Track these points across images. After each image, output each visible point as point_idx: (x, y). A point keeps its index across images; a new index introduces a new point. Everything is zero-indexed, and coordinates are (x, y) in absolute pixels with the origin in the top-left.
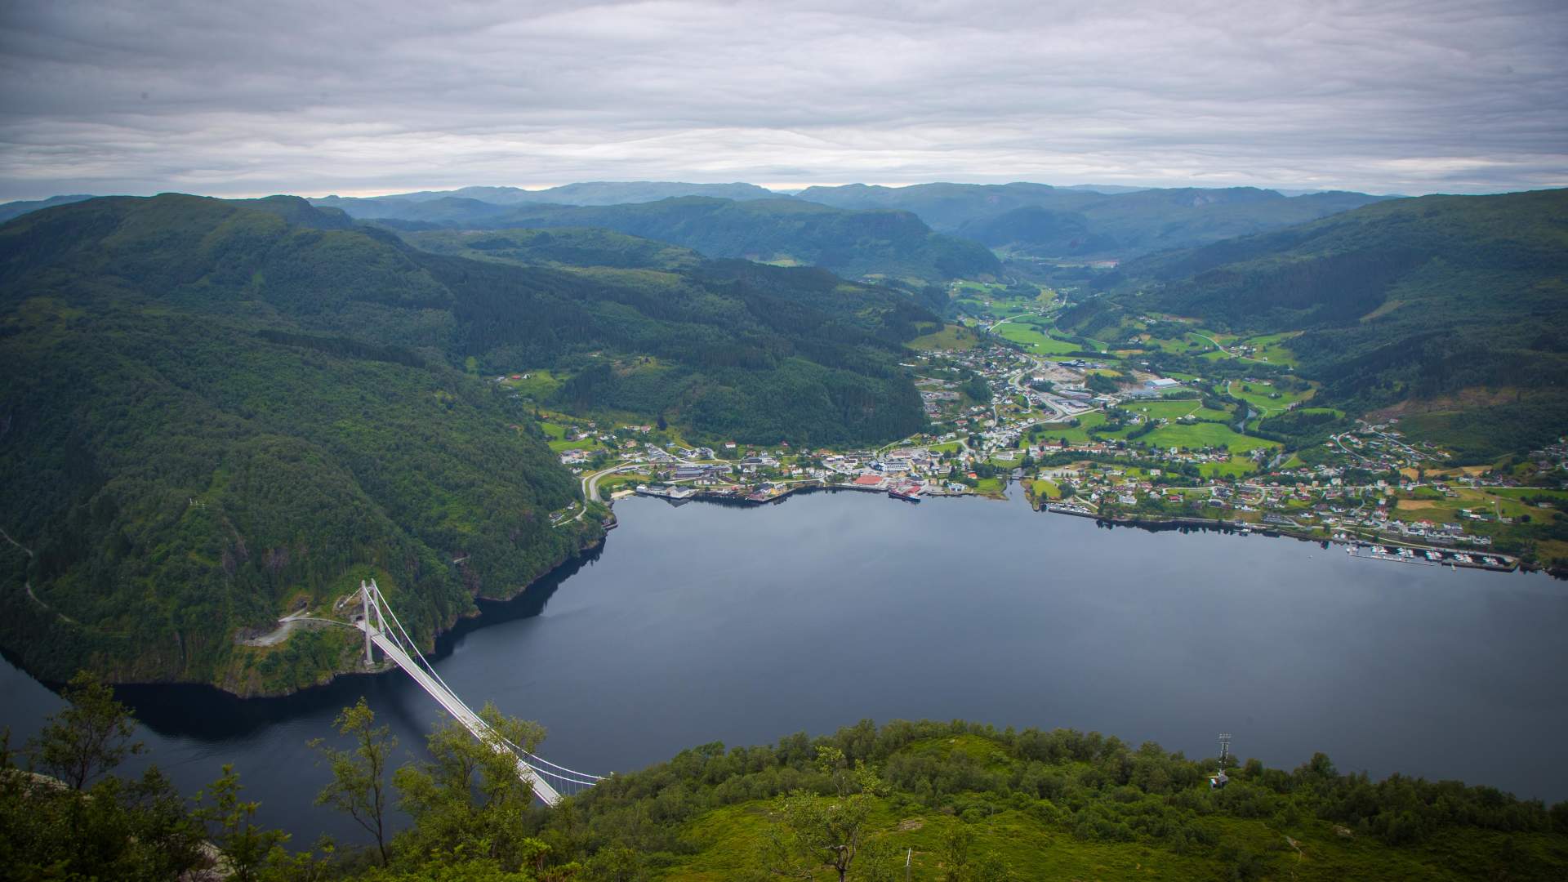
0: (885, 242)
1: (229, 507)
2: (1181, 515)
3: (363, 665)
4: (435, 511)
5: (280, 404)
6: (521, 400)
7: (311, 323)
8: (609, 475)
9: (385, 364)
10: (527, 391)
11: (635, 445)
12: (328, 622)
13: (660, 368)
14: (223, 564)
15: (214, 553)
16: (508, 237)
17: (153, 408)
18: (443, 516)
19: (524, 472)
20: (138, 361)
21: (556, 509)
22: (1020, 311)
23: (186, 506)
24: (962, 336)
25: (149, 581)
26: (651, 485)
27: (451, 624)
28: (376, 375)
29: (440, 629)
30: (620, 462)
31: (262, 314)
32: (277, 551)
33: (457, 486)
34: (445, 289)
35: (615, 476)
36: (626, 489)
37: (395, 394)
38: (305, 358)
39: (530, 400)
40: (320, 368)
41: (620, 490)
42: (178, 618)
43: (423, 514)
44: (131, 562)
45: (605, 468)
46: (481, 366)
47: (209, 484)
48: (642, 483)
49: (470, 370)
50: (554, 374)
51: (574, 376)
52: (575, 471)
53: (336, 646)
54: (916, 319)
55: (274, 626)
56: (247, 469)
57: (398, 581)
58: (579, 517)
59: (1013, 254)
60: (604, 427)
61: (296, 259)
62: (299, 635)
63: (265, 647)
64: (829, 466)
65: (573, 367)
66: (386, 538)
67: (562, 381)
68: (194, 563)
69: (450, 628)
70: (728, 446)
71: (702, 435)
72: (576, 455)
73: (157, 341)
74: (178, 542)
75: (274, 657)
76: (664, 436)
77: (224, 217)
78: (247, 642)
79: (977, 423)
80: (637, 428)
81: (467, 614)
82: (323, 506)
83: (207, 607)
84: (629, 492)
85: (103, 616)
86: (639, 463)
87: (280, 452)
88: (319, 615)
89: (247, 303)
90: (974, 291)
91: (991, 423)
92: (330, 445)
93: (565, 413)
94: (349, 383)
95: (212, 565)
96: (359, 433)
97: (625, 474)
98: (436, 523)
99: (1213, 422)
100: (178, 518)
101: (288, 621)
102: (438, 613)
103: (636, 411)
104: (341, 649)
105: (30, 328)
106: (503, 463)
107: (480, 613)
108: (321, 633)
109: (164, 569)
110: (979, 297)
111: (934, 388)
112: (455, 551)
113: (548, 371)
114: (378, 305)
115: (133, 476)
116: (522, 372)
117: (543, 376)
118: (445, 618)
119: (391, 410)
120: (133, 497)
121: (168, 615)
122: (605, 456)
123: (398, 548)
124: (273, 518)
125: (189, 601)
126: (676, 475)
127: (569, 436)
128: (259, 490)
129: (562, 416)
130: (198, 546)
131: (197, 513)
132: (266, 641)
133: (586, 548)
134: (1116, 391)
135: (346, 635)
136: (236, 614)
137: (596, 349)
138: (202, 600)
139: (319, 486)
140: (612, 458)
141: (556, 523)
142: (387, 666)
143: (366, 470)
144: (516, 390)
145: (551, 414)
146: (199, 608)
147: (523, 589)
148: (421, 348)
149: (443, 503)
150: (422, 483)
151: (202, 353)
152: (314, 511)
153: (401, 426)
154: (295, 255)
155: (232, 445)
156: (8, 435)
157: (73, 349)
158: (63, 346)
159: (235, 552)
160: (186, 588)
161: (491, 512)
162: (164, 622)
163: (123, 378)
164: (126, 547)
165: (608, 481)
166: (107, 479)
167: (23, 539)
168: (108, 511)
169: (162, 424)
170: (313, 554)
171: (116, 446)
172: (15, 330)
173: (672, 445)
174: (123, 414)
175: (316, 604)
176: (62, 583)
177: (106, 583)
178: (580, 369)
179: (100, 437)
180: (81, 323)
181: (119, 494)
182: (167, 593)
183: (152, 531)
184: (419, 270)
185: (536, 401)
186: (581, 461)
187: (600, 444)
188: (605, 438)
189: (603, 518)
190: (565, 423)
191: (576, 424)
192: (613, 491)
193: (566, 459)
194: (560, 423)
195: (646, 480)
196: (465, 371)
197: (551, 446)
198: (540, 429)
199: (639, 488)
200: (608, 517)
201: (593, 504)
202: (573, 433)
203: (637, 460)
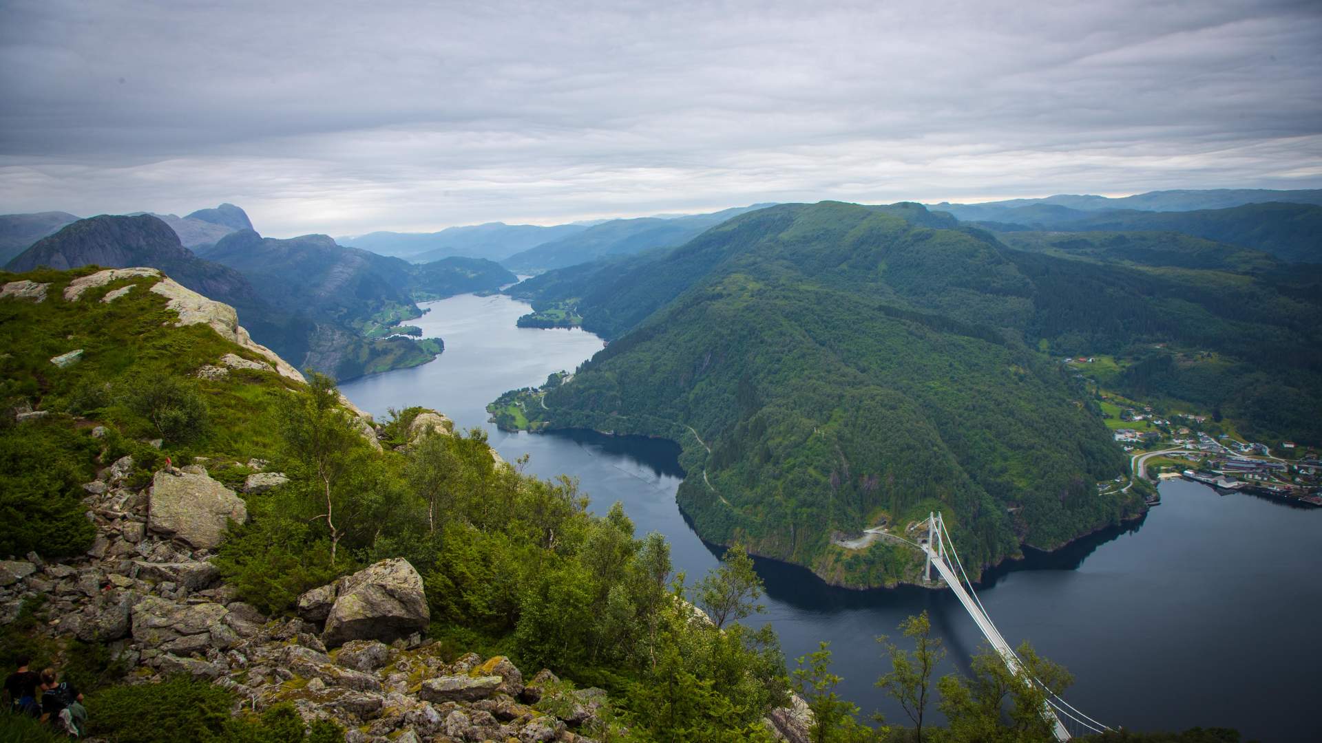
1: (841, 438)
3: (921, 580)
4: (998, 465)
5: (888, 363)
6: (1084, 380)
7: (918, 302)
8: (1158, 456)
9: (972, 339)
10: (1091, 373)
11: (1187, 432)
12: (900, 540)
13: (1222, 363)
14: (831, 480)
15: (825, 471)
16: (1088, 238)
17: (799, 358)
18: (1004, 471)
19: (1079, 444)
20: (793, 322)
21: (1104, 480)
23: (811, 432)
25: (779, 483)
26: (1197, 472)
27: (997, 562)
28: (963, 347)
29: (988, 564)
30: (1170, 446)
31: (883, 293)
32: (870, 477)
33: (1019, 447)
34: (1028, 280)
35: (1164, 458)
36: (1173, 472)
37: (977, 364)
38: (911, 329)
39: (1093, 381)
40: (921, 338)
41: (1167, 471)
42: (794, 514)
43: (987, 466)
44: (769, 467)
45: (1156, 450)
46: (1052, 348)
47: (829, 418)
48: (1190, 468)
49: (1041, 350)
50: (1117, 360)
51: (1137, 363)
52: (1126, 449)
53: (903, 560)
55: (860, 535)
56: (857, 411)
57: (959, 518)
58: (1124, 490)
60: (1159, 413)
61: (912, 251)
62: (877, 545)
63: (851, 549)
65: (1136, 355)
66: (954, 481)
67: (1124, 367)
68: (811, 476)
69: (996, 564)
70: (1286, 446)
71: (1258, 432)
72: (1129, 435)
73: (807, 309)
74: (801, 459)
75: (856, 558)
76: (1218, 427)
77: (863, 219)
78: (838, 542)
80: (1191, 417)
81: (1013, 556)
82: (909, 447)
84: (1176, 474)
85: (746, 503)
86: (1189, 449)
87: (883, 401)
88: (894, 532)
89: (872, 284)
92: (921, 400)
93: (1123, 396)
94: (942, 352)
95: (823, 480)
96: (944, 393)
97: (1175, 458)
98: (997, 475)
100: (805, 441)
101: (871, 533)
102: (988, 550)
103: (1191, 401)
104: (906, 563)
105: (730, 295)
106: (1062, 433)
107: (1023, 557)
108: (894, 547)
109: (790, 477)
112: (1010, 501)
113: (1112, 357)
114: (972, 291)
115: (779, 406)
116: (1088, 356)
117: (1107, 362)
118: (993, 556)
119: (973, 377)
120: (777, 420)
121: (789, 511)
122: (1157, 439)
123: (963, 490)
124: (871, 451)
125: (803, 504)
126: (1226, 466)
127: (1125, 417)
128: (864, 428)
129: (1120, 399)
130: (815, 463)
131: (818, 439)
132: (852, 545)
133: (1127, 519)
135: (912, 553)
136: (833, 520)
137: (1158, 341)
138: (811, 505)
139: (909, 431)
140: (1163, 441)
141: (1103, 492)
142: (940, 585)
143: (947, 423)
144: (1081, 371)
145: (1110, 395)
146: (809, 510)
147: (1064, 544)
148: (1003, 329)
149: (1006, 459)
150: (991, 440)
151: (836, 320)
152: (902, 450)
153: (979, 391)
154: (911, 248)
155: (849, 392)
156: (707, 367)
157: (753, 311)
158: (747, 308)
159: (840, 473)
160: (803, 493)
161: (1046, 473)
162: (785, 516)
163: (782, 334)
164: (768, 457)
165: (1157, 461)
166: (762, 405)
167: (706, 441)
168: (760, 429)
169: (803, 370)
170: (896, 484)
171: (771, 382)
172: (720, 296)
173: (1225, 437)
174: (779, 360)
175: (893, 523)
176: (725, 475)
177: (752, 480)
178: (1143, 357)
179: (762, 375)
180: (760, 293)
181: (768, 418)
182: (790, 495)
183: (786, 447)
184: (1008, 264)
185: (1098, 382)
186: (1133, 440)
187: (1153, 428)
188: (1159, 423)
189: (1147, 494)
190: (1121, 404)
191: (1132, 406)
192: (1160, 471)
193: (1119, 437)
194: (1117, 404)
195: (1195, 466)
196: (1038, 350)
197: (1107, 423)
198: (1099, 407)
199: (1186, 472)
200: (1152, 494)
201: (1140, 480)
202: (1128, 415)
203: (1188, 446)
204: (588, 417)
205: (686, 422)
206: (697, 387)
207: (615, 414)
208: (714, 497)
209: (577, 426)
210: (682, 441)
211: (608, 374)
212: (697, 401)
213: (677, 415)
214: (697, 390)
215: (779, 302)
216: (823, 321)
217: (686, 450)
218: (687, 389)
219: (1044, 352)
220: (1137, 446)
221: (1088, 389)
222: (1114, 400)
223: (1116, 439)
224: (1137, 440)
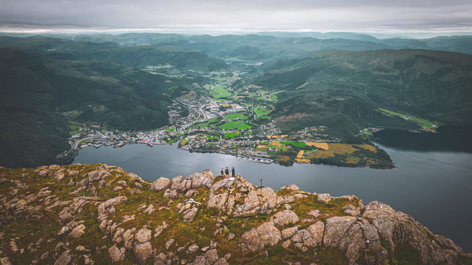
0: (196, 60)
2: (208, 150)
6: (68, 119)
8: (83, 141)
10: (70, 117)
11: (93, 131)
13: (104, 110)
16: (84, 64)
18: (26, 158)
19: (52, 145)
21: (60, 153)
22: (226, 81)
24: (193, 95)
26: (92, 143)
28: (22, 118)
30: (87, 137)
33: (31, 150)
34: (52, 87)
35: (85, 141)
36: (86, 144)
37: (25, 123)
39: (71, 119)
41: (84, 145)
45: (83, 138)
46: (60, 110)
49: (56, 110)
50: (78, 111)
51: (83, 112)
52: (74, 140)
54: (183, 90)
58: (66, 155)
59: (239, 60)
60: (88, 126)
64: (138, 136)
67: (80, 113)
70: (116, 131)
71: (111, 128)
72: (77, 135)
76: (102, 129)
79: (181, 122)
80: (96, 126)
84: (87, 145)
90: (216, 75)
91: (185, 122)
93: (79, 122)
97: (87, 140)
99: (242, 120)
103: (97, 121)
110: (216, 77)
111: (173, 113)
113: (77, 110)
116: (70, 111)
117: (76, 112)
126: (99, 140)
129: (78, 123)
134: (226, 111)
137: (90, 104)
140: (85, 135)
141: (58, 157)
144: (67, 116)
145: (75, 123)
148: (42, 105)
149: (27, 155)
150: (22, 150)
165: (82, 142)
173: (103, 131)
178: (85, 110)
184: (46, 82)
185: (72, 119)
186: (77, 137)
187: (84, 132)
188: (86, 130)
189: (74, 154)
190: (78, 125)
191: (80, 126)
192: (82, 145)
193: (74, 136)
194: (76, 126)
195: (92, 142)
196: (55, 111)
197: (71, 133)
198: (70, 128)
199: (89, 144)
200: (76, 153)
201: (74, 150)
202: (79, 129)
203: (92, 136)
220: (78, 138)
221: (69, 122)
222: (75, 124)
223: (72, 138)
224: (78, 137)
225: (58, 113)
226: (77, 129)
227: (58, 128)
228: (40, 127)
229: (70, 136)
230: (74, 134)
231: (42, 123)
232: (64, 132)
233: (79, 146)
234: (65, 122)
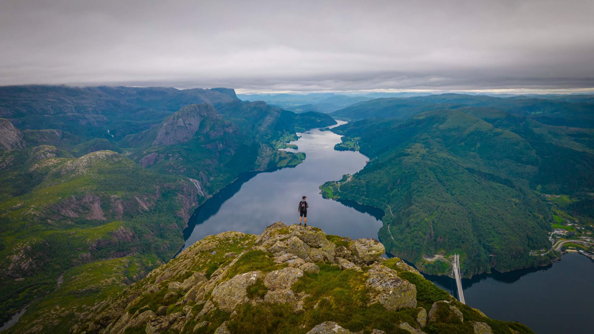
1: (433, 222)
3: (450, 275)
4: (491, 239)
5: (463, 193)
6: (552, 205)
8: (571, 243)
9: (501, 185)
10: (556, 202)
11: (591, 234)
12: (446, 260)
14: (426, 237)
15: (425, 234)
17: (429, 188)
18: (492, 241)
19: (527, 235)
20: (432, 172)
21: (535, 249)
23: (424, 219)
25: (409, 235)
26: (586, 251)
27: (480, 273)
28: (496, 189)
29: (476, 273)
30: (579, 239)
32: (441, 238)
33: (500, 233)
34: (539, 158)
35: (574, 244)
36: (575, 250)
37: (499, 197)
38: (476, 179)
39: (556, 206)
40: (479, 184)
41: (572, 249)
42: (412, 247)
43: (486, 239)
44: (408, 229)
45: (571, 239)
46: (542, 189)
47: (432, 214)
48: (583, 249)
49: (537, 189)
50: (570, 198)
52: (557, 237)
53: (446, 267)
55: (433, 257)
56: (442, 213)
57: (468, 256)
58: (542, 255)
60: (581, 223)
61: (492, 140)
62: (438, 261)
63: (428, 261)
65: (580, 197)
66: (469, 243)
67: (572, 201)
68: (420, 235)
69: (479, 274)
72: (562, 231)
73: (438, 166)
74: (418, 228)
75: (429, 264)
77: (475, 123)
78: (425, 258)
81: (487, 272)
82: (455, 230)
83: (419, 247)
85: (398, 240)
86: (587, 241)
87: (451, 211)
88: (445, 258)
89: (472, 153)
94: (486, 190)
95: (424, 237)
96: (479, 208)
97: (578, 244)
98: (489, 243)
100: (421, 222)
101: (437, 256)
102: (477, 268)
104: (447, 268)
105: (412, 155)
106: (521, 230)
107: (491, 273)
108: (444, 263)
109: (413, 234)
112: (491, 252)
113: (569, 196)
114: (512, 161)
115: (417, 206)
116: (557, 194)
117: (565, 198)
118: (479, 271)
119: (494, 202)
120: (415, 212)
121: (411, 245)
122: (573, 235)
123: (472, 247)
124: (442, 229)
125: (416, 244)
128: (442, 220)
129: (565, 215)
130: (422, 231)
131: (425, 222)
132: (429, 260)
133: (541, 265)
135: (449, 265)
136: (424, 251)
138: (418, 244)
139: (457, 224)
140: (576, 236)
141: (531, 254)
142: (454, 278)
143: (476, 220)
144: (552, 201)
145: (562, 213)
146: (417, 246)
147: (509, 271)
148: (521, 179)
149: (494, 237)
150: (490, 229)
151: (449, 172)
152: (453, 230)
153: (493, 209)
154: (491, 139)
155: (442, 205)
156: (399, 184)
157: (418, 165)
158: (416, 163)
159: (430, 235)
160: (416, 240)
161: (507, 244)
162: (409, 247)
163: (426, 176)
164: (408, 225)
165: (567, 244)
166: (411, 205)
167: (393, 213)
168: (409, 214)
169: (429, 193)
170: (449, 241)
171: (418, 196)
172: (409, 155)
174: (422, 187)
175: (445, 254)
176: (395, 228)
177: (402, 232)
178: (583, 198)
179: (415, 192)
180: (423, 156)
181: (412, 210)
182: (412, 240)
183: (415, 223)
184: (532, 150)
185: (558, 207)
186: (562, 234)
187: (575, 230)
188: (579, 228)
189: (554, 257)
190: (565, 217)
191: (569, 219)
192: (568, 249)
193: (556, 232)
194: (563, 217)
195: (586, 249)
196: (535, 189)
197: (553, 225)
198: (552, 217)
199: (580, 251)
200: (558, 258)
201: (554, 252)
202: (566, 223)
203: (587, 240)
204: (354, 196)
205: (388, 204)
206: (394, 191)
207: (363, 197)
208: (389, 236)
209: (350, 199)
210: (385, 211)
211: (363, 182)
212: (393, 196)
213: (385, 201)
214: (393, 192)
215: (428, 162)
216: (443, 172)
217: (386, 215)
218: (390, 191)
219: (538, 191)
220: (563, 237)
221: (552, 209)
222: (562, 215)
223: (554, 233)
224: (564, 234)
225: (539, 193)
226: (564, 223)
227: (536, 214)
228: (514, 206)
229: (551, 230)
230: (558, 229)
231: (518, 201)
232: (544, 221)
233: (564, 248)
234: (547, 208)
